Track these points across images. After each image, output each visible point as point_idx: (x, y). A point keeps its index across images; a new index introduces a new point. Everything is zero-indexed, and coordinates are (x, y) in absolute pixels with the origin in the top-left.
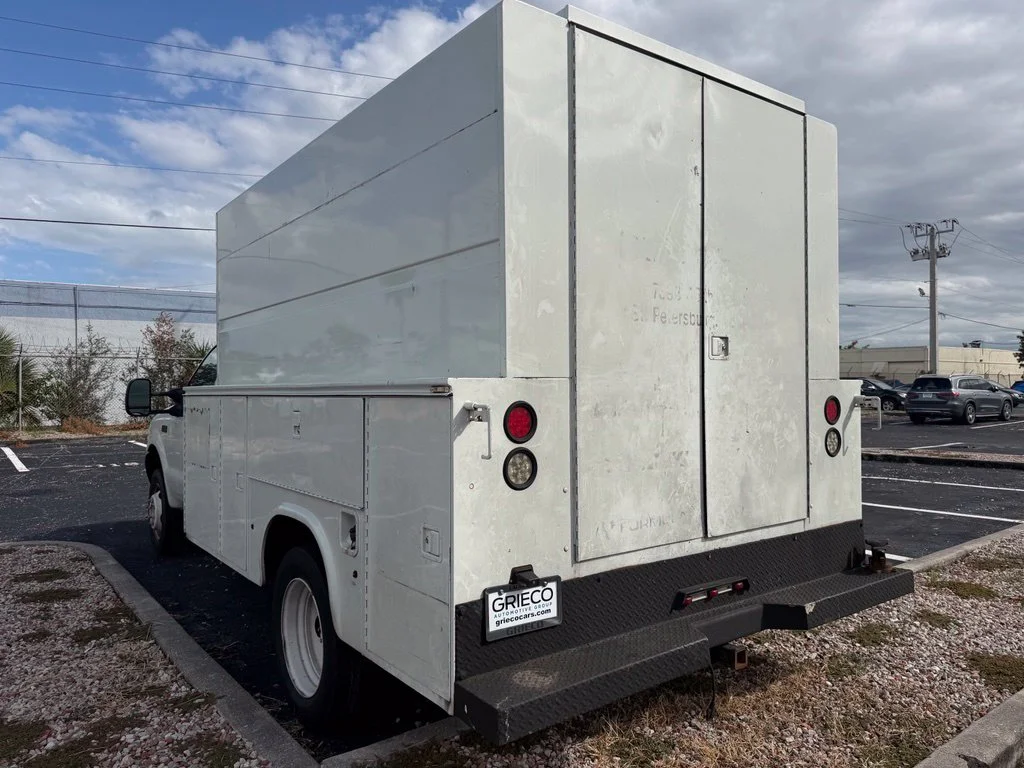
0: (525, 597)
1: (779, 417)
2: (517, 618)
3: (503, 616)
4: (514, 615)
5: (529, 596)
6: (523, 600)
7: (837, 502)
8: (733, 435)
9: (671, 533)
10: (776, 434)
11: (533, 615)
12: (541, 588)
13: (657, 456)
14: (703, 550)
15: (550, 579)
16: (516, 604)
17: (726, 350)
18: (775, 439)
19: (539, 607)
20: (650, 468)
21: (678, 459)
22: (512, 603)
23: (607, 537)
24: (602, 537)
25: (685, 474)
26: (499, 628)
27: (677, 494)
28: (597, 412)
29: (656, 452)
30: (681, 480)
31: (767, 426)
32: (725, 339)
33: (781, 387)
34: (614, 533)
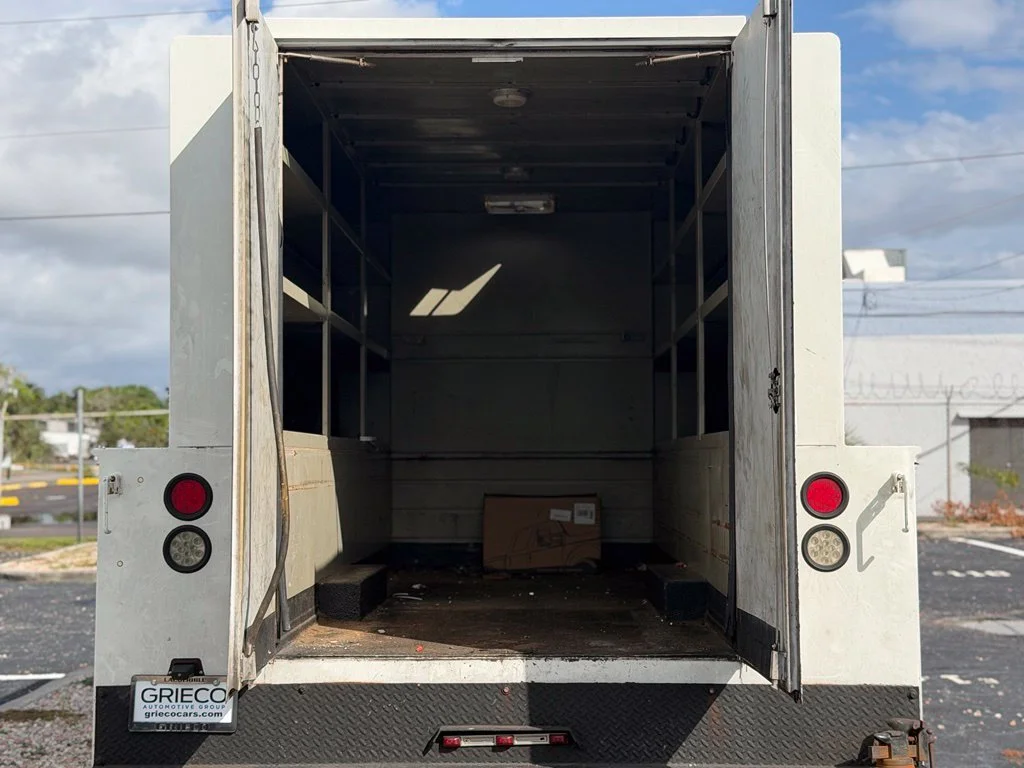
0: (185, 692)
2: (173, 714)
3: (155, 707)
4: (170, 711)
5: (193, 692)
6: (183, 695)
11: (196, 715)
12: (211, 687)
14: (497, 680)
16: (173, 698)
19: (206, 707)
22: (168, 697)
26: (147, 720)
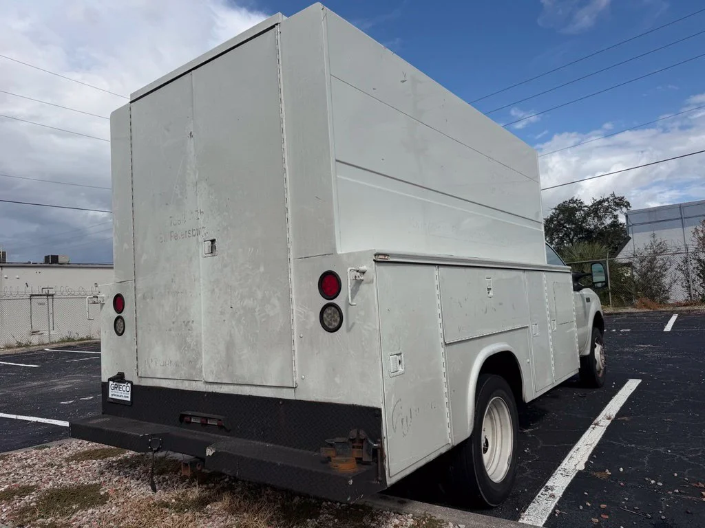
1: (260, 295)
2: (118, 396)
3: (113, 392)
4: (117, 394)
5: (122, 387)
6: (120, 388)
7: (337, 380)
8: (220, 310)
9: (183, 373)
10: (257, 310)
11: (123, 396)
12: (126, 385)
13: (173, 323)
14: (204, 390)
15: (129, 382)
16: (118, 389)
17: (213, 248)
18: (257, 314)
19: (125, 393)
20: (170, 330)
21: (186, 325)
22: (116, 388)
23: (149, 366)
24: (147, 366)
25: (191, 336)
26: (111, 397)
27: (186, 348)
28: (144, 298)
29: (174, 320)
30: (189, 340)
31: (249, 303)
32: (213, 241)
33: (262, 269)
34: (153, 365)
